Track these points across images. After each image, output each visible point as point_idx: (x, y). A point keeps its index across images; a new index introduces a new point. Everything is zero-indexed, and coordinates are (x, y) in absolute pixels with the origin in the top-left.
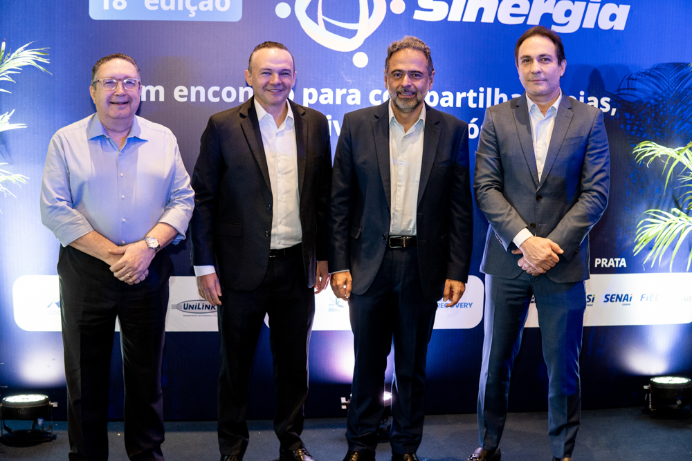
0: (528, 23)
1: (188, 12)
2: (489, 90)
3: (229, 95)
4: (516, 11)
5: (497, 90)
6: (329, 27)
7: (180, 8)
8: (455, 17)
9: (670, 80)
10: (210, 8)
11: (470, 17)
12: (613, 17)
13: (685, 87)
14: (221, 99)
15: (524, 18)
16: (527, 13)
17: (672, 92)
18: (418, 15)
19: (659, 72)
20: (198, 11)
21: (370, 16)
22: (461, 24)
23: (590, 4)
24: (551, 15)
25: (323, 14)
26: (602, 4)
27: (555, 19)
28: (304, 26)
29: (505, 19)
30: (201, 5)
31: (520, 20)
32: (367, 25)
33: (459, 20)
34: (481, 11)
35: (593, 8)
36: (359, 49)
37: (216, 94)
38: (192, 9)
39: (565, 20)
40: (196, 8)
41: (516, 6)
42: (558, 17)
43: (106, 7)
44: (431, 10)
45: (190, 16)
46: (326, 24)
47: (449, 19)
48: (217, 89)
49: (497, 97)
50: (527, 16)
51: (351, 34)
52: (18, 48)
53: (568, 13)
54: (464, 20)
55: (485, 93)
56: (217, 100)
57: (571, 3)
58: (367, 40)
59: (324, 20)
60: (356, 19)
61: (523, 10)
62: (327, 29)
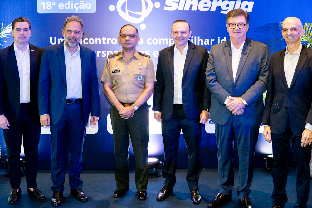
0: (211, 10)
1: (75, 10)
2: (195, 38)
3: (92, 41)
4: (206, 5)
5: (199, 38)
6: (130, 14)
7: (72, 8)
8: (181, 9)
9: (272, 31)
10: (84, 8)
11: (187, 8)
12: (247, 7)
13: (278, 35)
14: (89, 43)
15: (209, 8)
16: (210, 6)
17: (272, 36)
18: (166, 8)
19: (265, 28)
20: (79, 9)
21: (146, 9)
22: (183, 11)
23: (237, 1)
24: (221, 6)
25: (128, 9)
26: (242, 2)
27: (222, 8)
28: (120, 14)
29: (201, 9)
30: (80, 7)
31: (208, 9)
32: (145, 12)
33: (182, 10)
34: (191, 6)
35: (238, 3)
36: (142, 23)
37: (86, 41)
38: (77, 9)
39: (226, 8)
40: (78, 8)
41: (206, 3)
42: (223, 7)
43: (44, 8)
44: (171, 6)
45: (76, 11)
46: (129, 12)
47: (178, 10)
48: (87, 39)
49: (199, 40)
50: (210, 7)
51: (139, 16)
52: (8, 25)
53: (228, 6)
54: (184, 10)
55: (194, 39)
56: (87, 43)
57: (229, 1)
58: (145, 19)
59: (128, 11)
60: (141, 11)
61: (209, 5)
62: (129, 15)
